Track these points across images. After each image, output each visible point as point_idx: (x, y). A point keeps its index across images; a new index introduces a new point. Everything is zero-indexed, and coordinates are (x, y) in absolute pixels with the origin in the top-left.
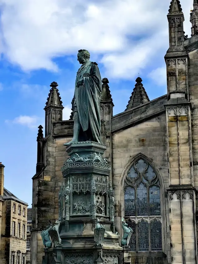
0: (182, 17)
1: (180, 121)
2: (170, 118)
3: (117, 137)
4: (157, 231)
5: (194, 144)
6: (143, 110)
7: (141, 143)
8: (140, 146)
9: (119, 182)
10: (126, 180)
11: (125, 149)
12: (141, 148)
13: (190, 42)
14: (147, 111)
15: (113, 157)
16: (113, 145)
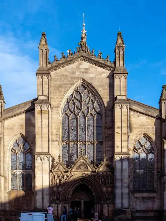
0: (47, 49)
1: (43, 113)
2: (37, 111)
3: (7, 123)
4: (30, 179)
5: (52, 129)
6: (23, 107)
7: (21, 127)
8: (21, 129)
9: (7, 150)
10: (12, 149)
11: (11, 130)
12: (21, 130)
13: (52, 66)
14: (25, 107)
15: (4, 135)
16: (4, 128)
